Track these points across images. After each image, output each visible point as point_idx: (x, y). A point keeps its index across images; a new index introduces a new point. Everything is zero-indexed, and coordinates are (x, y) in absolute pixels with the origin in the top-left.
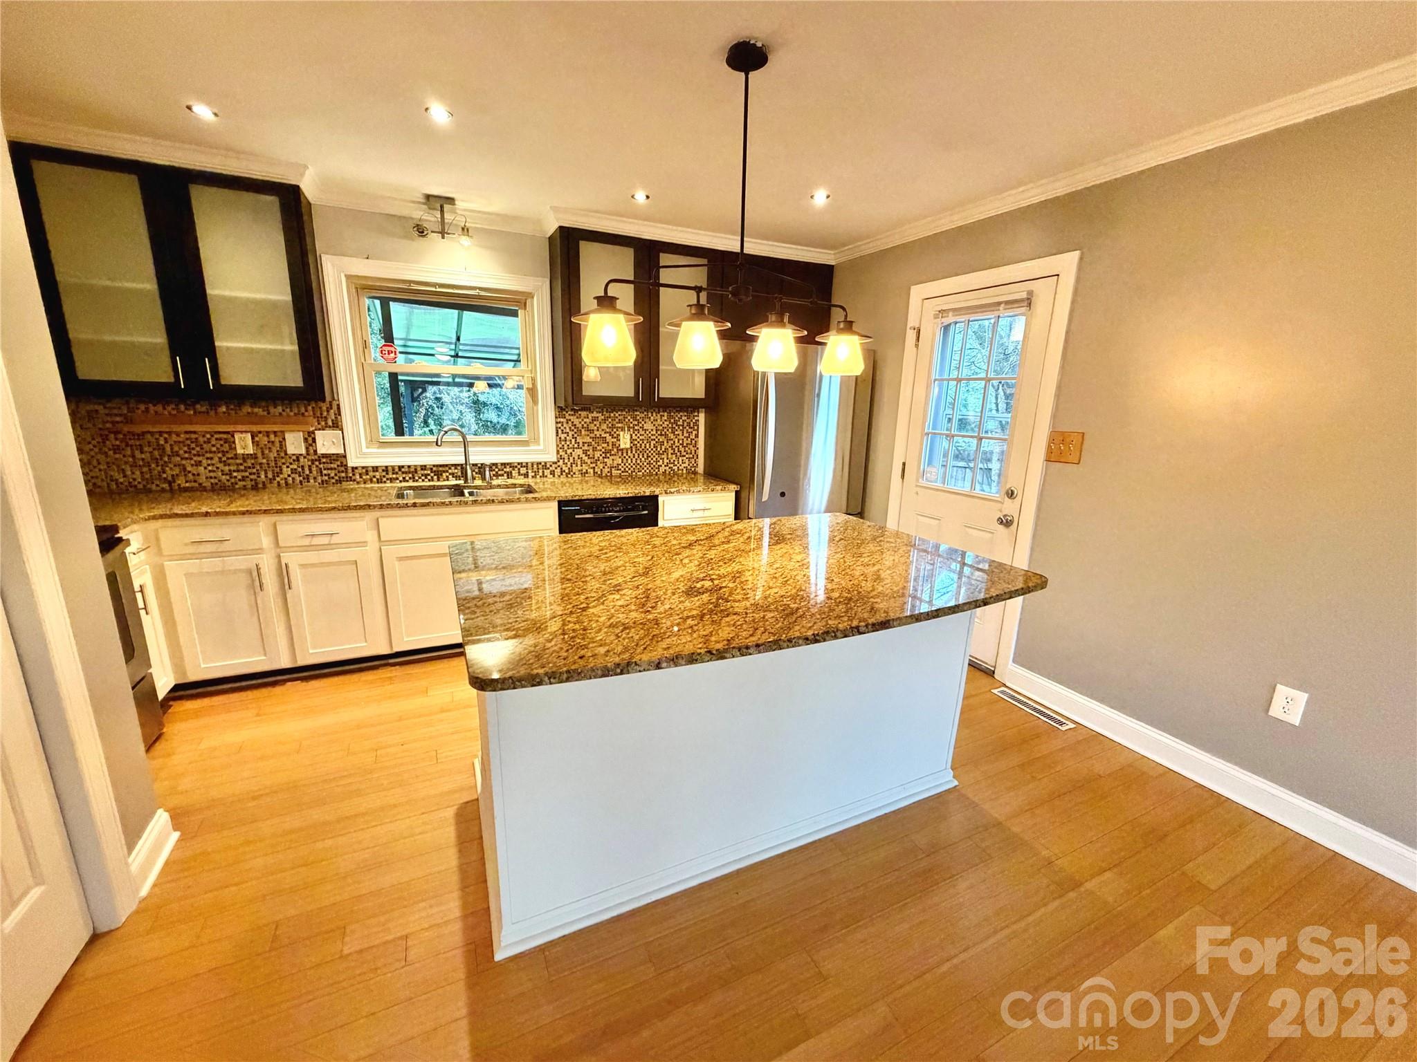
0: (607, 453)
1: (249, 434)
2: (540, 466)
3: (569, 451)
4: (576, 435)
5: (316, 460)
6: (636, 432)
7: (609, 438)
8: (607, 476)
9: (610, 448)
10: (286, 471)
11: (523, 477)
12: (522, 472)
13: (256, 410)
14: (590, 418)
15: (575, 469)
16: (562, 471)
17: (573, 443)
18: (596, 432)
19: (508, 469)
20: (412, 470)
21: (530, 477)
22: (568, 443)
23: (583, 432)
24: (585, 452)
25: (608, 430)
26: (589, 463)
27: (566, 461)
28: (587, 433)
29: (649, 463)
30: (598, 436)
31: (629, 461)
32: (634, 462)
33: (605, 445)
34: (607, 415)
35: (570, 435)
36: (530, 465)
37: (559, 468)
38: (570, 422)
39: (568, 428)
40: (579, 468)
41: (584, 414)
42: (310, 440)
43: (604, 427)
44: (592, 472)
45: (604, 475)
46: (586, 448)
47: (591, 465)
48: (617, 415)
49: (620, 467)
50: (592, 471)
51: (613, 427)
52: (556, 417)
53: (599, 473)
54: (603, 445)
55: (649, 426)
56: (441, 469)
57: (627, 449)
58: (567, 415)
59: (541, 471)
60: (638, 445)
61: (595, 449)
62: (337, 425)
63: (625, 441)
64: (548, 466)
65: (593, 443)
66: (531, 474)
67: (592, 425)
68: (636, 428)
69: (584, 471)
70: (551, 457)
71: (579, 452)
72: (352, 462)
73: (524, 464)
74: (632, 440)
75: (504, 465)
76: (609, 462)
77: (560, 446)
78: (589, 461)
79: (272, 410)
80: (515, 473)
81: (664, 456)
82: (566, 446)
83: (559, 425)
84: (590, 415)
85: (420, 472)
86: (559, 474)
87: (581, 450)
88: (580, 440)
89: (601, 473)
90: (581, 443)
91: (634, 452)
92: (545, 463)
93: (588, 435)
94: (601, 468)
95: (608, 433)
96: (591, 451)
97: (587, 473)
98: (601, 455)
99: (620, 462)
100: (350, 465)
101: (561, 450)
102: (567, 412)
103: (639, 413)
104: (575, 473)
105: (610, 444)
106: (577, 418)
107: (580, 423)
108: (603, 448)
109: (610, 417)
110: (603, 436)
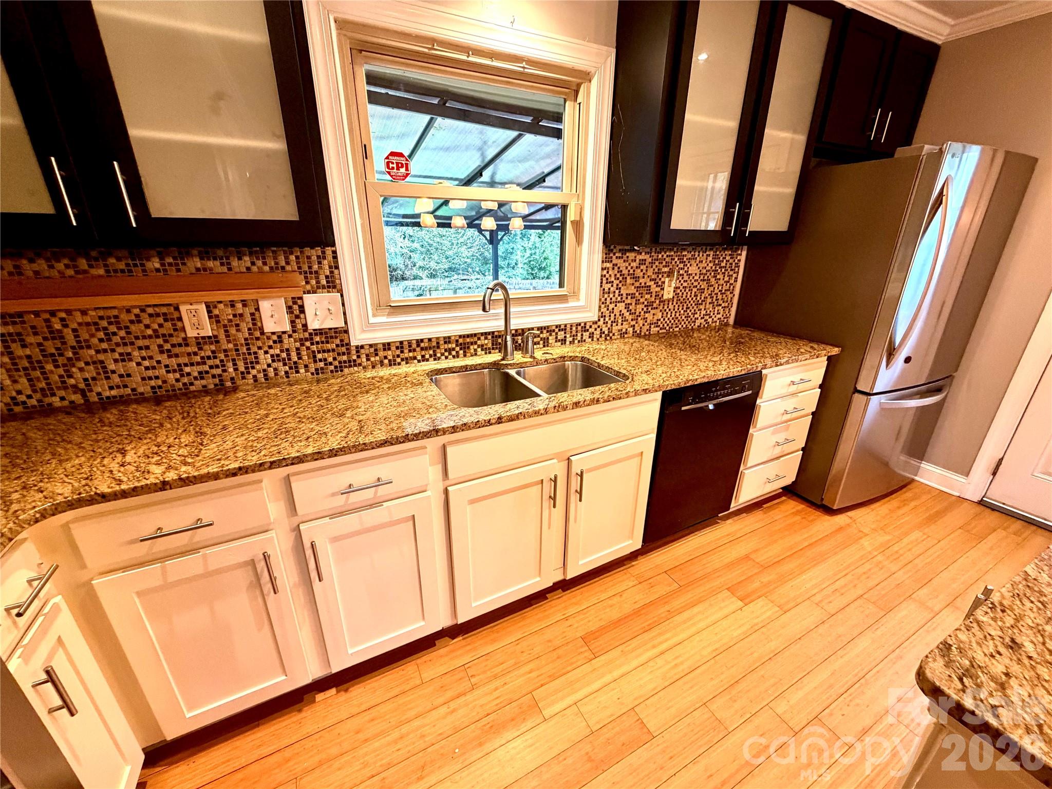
0: (650, 304)
1: (204, 306)
2: (579, 328)
3: (611, 306)
4: (620, 285)
5: (306, 340)
6: (681, 278)
7: (654, 288)
8: (645, 335)
9: (653, 300)
10: (265, 359)
12: (559, 338)
13: (210, 264)
14: (638, 261)
15: (615, 329)
16: (602, 332)
17: (617, 295)
18: (641, 281)
19: (544, 335)
20: (434, 344)
21: (568, 343)
22: (611, 296)
23: (629, 281)
24: (627, 307)
25: (653, 277)
26: (630, 320)
27: (607, 319)
28: (632, 281)
29: (688, 317)
30: (643, 284)
31: (669, 316)
32: (673, 316)
33: (648, 296)
35: (615, 285)
36: (568, 326)
37: (599, 329)
38: (616, 268)
39: (613, 276)
40: (619, 327)
41: (631, 255)
42: (296, 310)
43: (650, 272)
44: (631, 332)
45: (643, 334)
46: (629, 301)
49: (659, 322)
50: (631, 329)
51: (659, 272)
52: (603, 262)
53: (638, 332)
54: (646, 296)
55: (693, 269)
56: (468, 340)
57: (669, 300)
58: (614, 257)
59: (579, 335)
60: (680, 294)
61: (637, 302)
62: (333, 284)
63: (668, 291)
64: (588, 327)
65: (637, 294)
66: (569, 339)
67: (639, 270)
68: (681, 272)
69: (624, 330)
70: (591, 315)
71: (621, 306)
72: (358, 337)
73: (563, 327)
74: (675, 289)
75: (541, 329)
76: (649, 317)
77: (603, 300)
78: (629, 318)
79: (235, 263)
80: (552, 340)
81: (702, 307)
82: (608, 299)
83: (605, 272)
84: (638, 257)
85: (443, 347)
86: (598, 336)
87: (623, 304)
88: (623, 292)
89: (640, 331)
90: (625, 295)
91: (675, 304)
92: (585, 324)
93: (633, 284)
94: (641, 325)
95: (653, 280)
96: (633, 304)
97: (626, 333)
98: (643, 309)
99: (660, 317)
100: (354, 343)
101: (603, 306)
102: (614, 254)
103: (686, 253)
104: (614, 335)
105: (654, 295)
106: (624, 261)
107: (627, 268)
108: (646, 300)
109: (657, 260)
110: (647, 284)
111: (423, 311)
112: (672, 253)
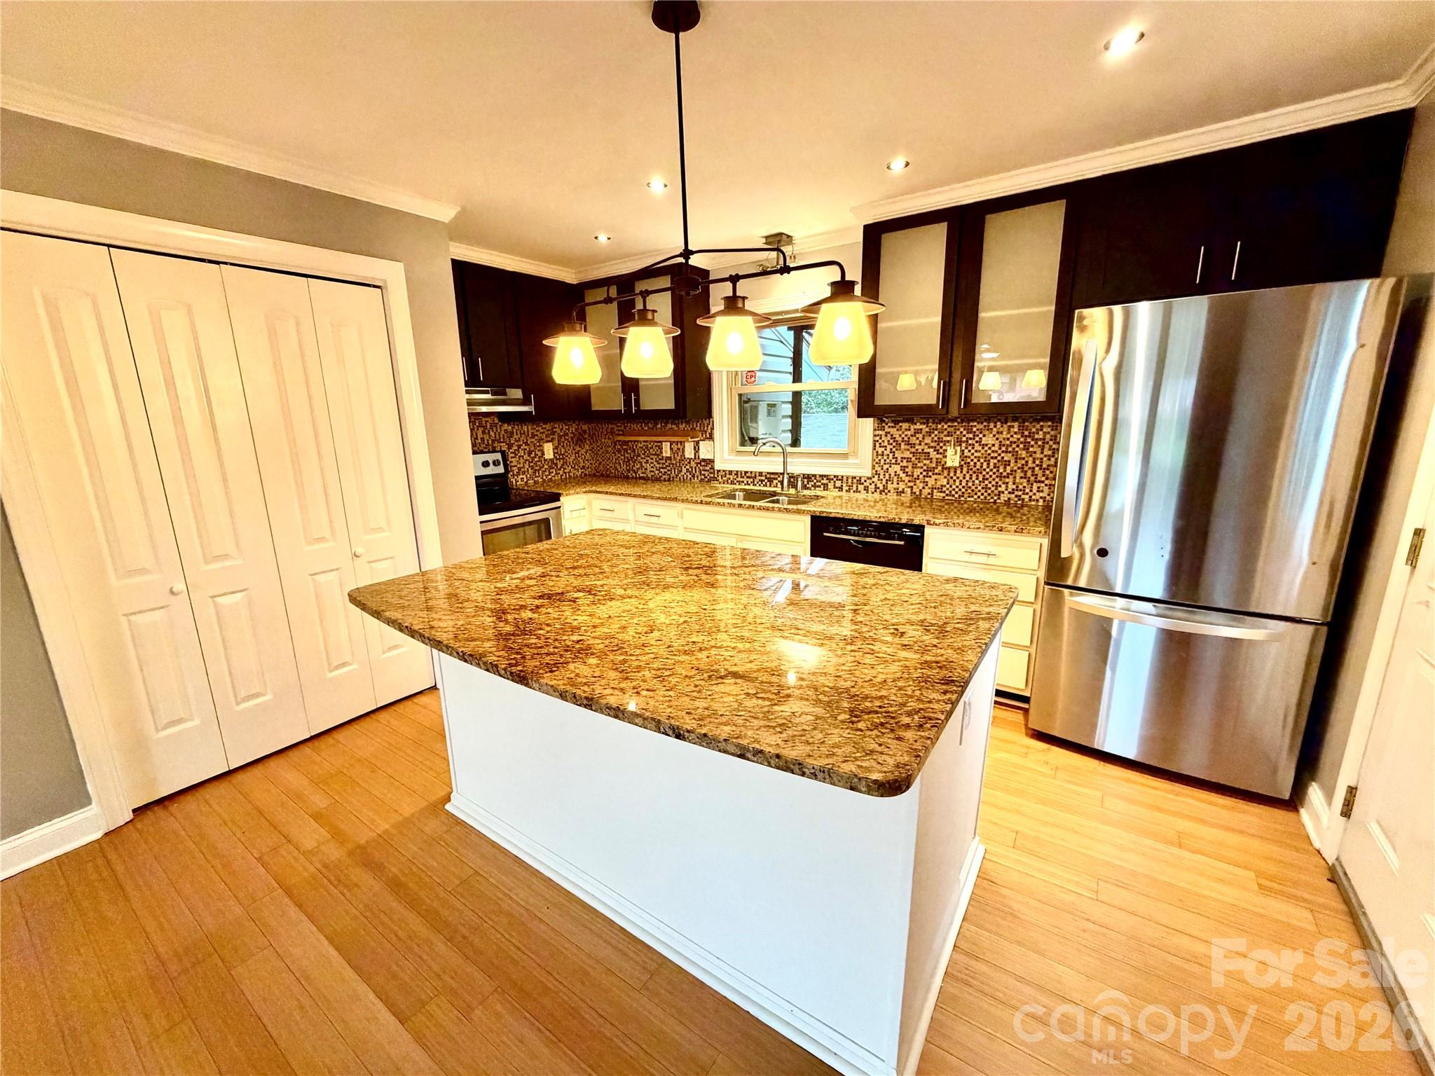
0: (929, 471)
1: (669, 443)
2: (855, 481)
3: (885, 467)
4: (894, 450)
5: (699, 463)
6: (970, 448)
7: (933, 454)
8: (926, 498)
10: (684, 470)
11: (837, 490)
12: (837, 485)
13: (673, 426)
14: (912, 430)
15: (890, 486)
16: (877, 488)
17: (891, 458)
18: (917, 447)
19: (825, 481)
20: (753, 475)
21: (844, 491)
22: (885, 458)
23: (903, 446)
24: (903, 469)
25: (932, 444)
26: (907, 481)
27: (881, 477)
28: (908, 447)
29: (986, 488)
30: (920, 451)
31: (957, 484)
32: (964, 484)
33: (928, 462)
34: (934, 426)
35: (888, 449)
36: (845, 479)
37: (873, 485)
38: (889, 435)
39: (886, 441)
40: (895, 486)
41: (905, 425)
42: (697, 449)
43: (928, 440)
44: (909, 492)
45: (923, 496)
46: (905, 464)
47: (910, 484)
48: (946, 426)
49: (944, 489)
50: (909, 490)
51: (940, 441)
52: (875, 430)
53: (918, 493)
54: (925, 462)
55: (989, 440)
56: (772, 476)
57: (955, 469)
58: (886, 427)
59: (855, 486)
60: (972, 463)
61: (914, 467)
62: (711, 438)
63: (952, 459)
64: (863, 481)
65: (913, 459)
66: (845, 488)
67: (915, 438)
68: (970, 442)
69: (900, 489)
70: (867, 472)
71: (897, 468)
72: (718, 466)
73: (840, 478)
74: (963, 457)
75: (822, 476)
76: (931, 482)
77: (877, 460)
78: (907, 479)
79: (680, 426)
80: (831, 486)
81: (1010, 480)
82: (882, 460)
83: (878, 438)
84: (912, 427)
85: (758, 478)
86: (873, 490)
87: (899, 466)
88: (898, 455)
89: (921, 494)
90: (899, 459)
91: (964, 472)
92: (860, 478)
93: (908, 450)
94: (921, 488)
95: (932, 447)
96: (910, 467)
97: (903, 493)
98: (921, 473)
99: (945, 483)
100: (717, 468)
101: (877, 465)
102: (887, 424)
103: (975, 424)
104: (889, 491)
105: (934, 460)
106: (898, 430)
107: (900, 435)
108: (925, 465)
109: (936, 430)
110: (925, 451)
112: (956, 424)
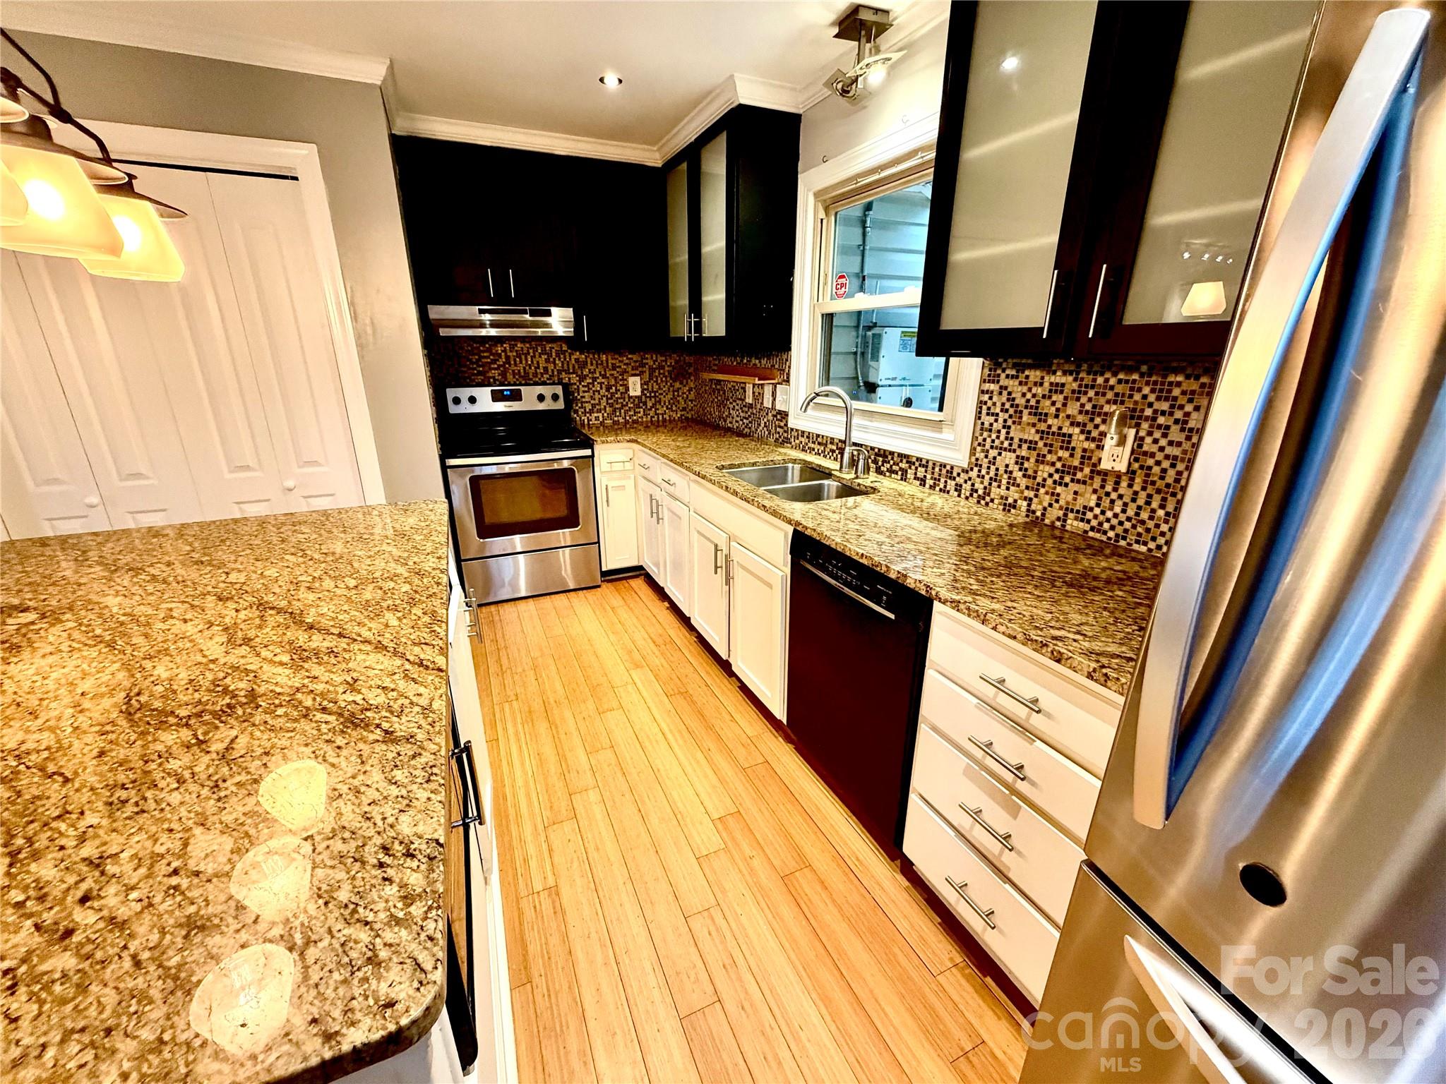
0: (1070, 470)
1: (752, 385)
2: (944, 471)
3: (992, 453)
4: (1010, 422)
5: (775, 416)
6: (1157, 434)
7: (1079, 441)
8: (1052, 526)
9: (1076, 463)
10: (762, 424)
11: (918, 483)
12: (918, 475)
13: (757, 362)
14: (1046, 385)
15: (995, 492)
16: (974, 490)
17: (1002, 437)
18: (1050, 421)
19: (903, 465)
21: (927, 486)
22: (994, 436)
23: (1025, 418)
24: (1020, 461)
25: (1080, 418)
26: (1023, 486)
27: (984, 472)
28: (1034, 419)
30: (1054, 429)
31: (1118, 509)
32: (1130, 512)
33: (1065, 454)
34: (1088, 379)
35: (1001, 420)
36: (930, 464)
37: (970, 483)
38: (1005, 393)
39: (998, 404)
40: (1003, 492)
41: (1034, 375)
42: (774, 396)
43: (1073, 409)
44: (1024, 508)
45: (1047, 521)
46: (1024, 452)
47: (1026, 493)
48: (1112, 381)
49: (1089, 515)
50: (1025, 503)
51: (1096, 411)
52: (984, 381)
53: (1039, 514)
54: (1061, 453)
57: (1118, 476)
58: (1003, 376)
59: (943, 480)
60: (1156, 470)
61: (1041, 460)
62: (788, 381)
63: (1115, 457)
64: (955, 474)
65: (1041, 444)
66: (929, 482)
67: (1048, 403)
68: (1161, 420)
69: (1010, 500)
70: (959, 457)
71: (1009, 458)
72: (793, 422)
73: (924, 462)
74: (1138, 453)
75: (901, 456)
76: (1066, 495)
77: (980, 439)
78: (1023, 482)
79: (762, 362)
80: (910, 474)
82: (989, 440)
83: (986, 397)
84: (1046, 378)
86: (968, 494)
87: (1013, 455)
88: (1016, 433)
89: (1043, 515)
90: (1016, 441)
91: (1137, 487)
92: (952, 468)
93: (1034, 425)
94: (1046, 504)
95: (1078, 424)
96: (1032, 460)
97: (1014, 507)
98: (1051, 475)
99: (1092, 504)
100: (790, 425)
101: (979, 449)
102: (1004, 371)
103: (1180, 378)
104: (992, 500)
105: (1078, 453)
106: (1021, 383)
107: (1024, 395)
108: (1060, 459)
109: (1093, 387)
110: (1065, 430)
111: (829, 411)
112: (1135, 376)
